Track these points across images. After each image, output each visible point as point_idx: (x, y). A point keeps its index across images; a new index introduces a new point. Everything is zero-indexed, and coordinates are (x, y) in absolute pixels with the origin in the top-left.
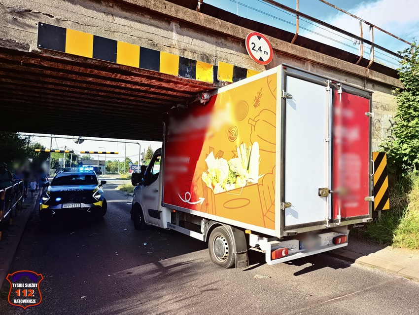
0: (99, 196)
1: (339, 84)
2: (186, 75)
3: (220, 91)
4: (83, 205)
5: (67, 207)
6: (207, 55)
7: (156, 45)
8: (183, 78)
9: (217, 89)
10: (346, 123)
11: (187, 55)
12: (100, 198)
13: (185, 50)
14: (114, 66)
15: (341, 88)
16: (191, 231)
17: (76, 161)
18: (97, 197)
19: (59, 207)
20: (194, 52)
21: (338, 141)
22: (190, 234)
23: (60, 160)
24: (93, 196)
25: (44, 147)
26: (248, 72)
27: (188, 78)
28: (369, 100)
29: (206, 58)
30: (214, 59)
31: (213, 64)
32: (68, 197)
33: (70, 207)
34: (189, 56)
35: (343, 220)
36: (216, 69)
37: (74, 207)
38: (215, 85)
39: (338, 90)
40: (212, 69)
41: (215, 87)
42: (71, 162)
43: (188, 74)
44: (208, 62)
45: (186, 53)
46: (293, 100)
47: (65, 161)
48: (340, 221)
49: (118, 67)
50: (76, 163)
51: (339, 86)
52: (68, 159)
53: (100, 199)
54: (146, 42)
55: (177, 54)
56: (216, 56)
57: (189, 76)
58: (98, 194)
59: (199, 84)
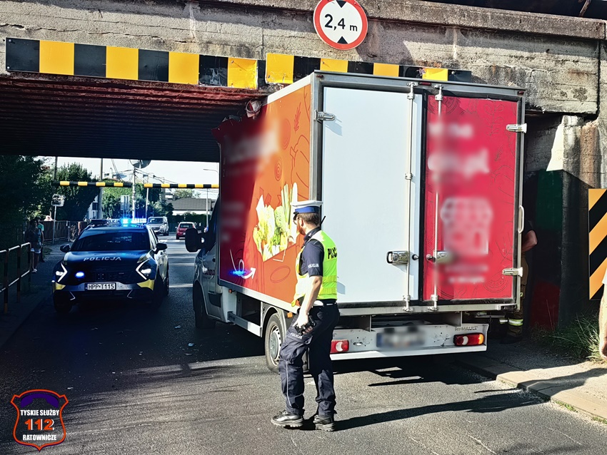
0: (148, 271)
1: (436, 86)
2: (212, 80)
3: (271, 99)
4: (120, 286)
5: (94, 288)
6: (247, 45)
7: (164, 42)
8: (207, 86)
9: (267, 96)
10: (455, 146)
11: (213, 51)
12: (150, 274)
13: (209, 42)
14: (104, 81)
15: (440, 91)
16: (249, 323)
17: (158, 203)
18: (143, 271)
19: (81, 287)
20: (224, 44)
21: (435, 178)
22: (247, 327)
23: (122, 201)
24: (137, 270)
25: (88, 172)
26: (321, 63)
27: (215, 84)
28: (518, 104)
29: (245, 50)
30: (259, 49)
31: (256, 59)
32: (95, 271)
33: (98, 288)
34: (216, 52)
35: (440, 302)
36: (262, 65)
37: (104, 288)
38: (261, 90)
39: (434, 95)
40: (255, 68)
41: (262, 93)
42: (148, 203)
43: (215, 79)
44: (249, 57)
45: (211, 47)
46: (337, 122)
47: (134, 202)
48: (435, 303)
49: (110, 81)
50: (157, 206)
51: (438, 89)
52: (141, 197)
53: (149, 277)
54: (147, 41)
55: (196, 51)
56: (263, 45)
57: (216, 82)
58: (144, 267)
59: (236, 92)
